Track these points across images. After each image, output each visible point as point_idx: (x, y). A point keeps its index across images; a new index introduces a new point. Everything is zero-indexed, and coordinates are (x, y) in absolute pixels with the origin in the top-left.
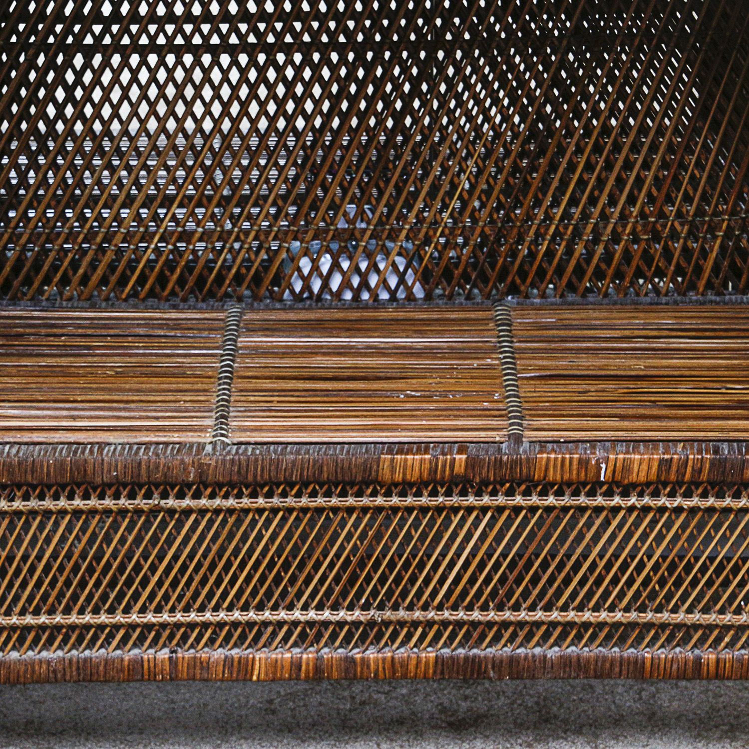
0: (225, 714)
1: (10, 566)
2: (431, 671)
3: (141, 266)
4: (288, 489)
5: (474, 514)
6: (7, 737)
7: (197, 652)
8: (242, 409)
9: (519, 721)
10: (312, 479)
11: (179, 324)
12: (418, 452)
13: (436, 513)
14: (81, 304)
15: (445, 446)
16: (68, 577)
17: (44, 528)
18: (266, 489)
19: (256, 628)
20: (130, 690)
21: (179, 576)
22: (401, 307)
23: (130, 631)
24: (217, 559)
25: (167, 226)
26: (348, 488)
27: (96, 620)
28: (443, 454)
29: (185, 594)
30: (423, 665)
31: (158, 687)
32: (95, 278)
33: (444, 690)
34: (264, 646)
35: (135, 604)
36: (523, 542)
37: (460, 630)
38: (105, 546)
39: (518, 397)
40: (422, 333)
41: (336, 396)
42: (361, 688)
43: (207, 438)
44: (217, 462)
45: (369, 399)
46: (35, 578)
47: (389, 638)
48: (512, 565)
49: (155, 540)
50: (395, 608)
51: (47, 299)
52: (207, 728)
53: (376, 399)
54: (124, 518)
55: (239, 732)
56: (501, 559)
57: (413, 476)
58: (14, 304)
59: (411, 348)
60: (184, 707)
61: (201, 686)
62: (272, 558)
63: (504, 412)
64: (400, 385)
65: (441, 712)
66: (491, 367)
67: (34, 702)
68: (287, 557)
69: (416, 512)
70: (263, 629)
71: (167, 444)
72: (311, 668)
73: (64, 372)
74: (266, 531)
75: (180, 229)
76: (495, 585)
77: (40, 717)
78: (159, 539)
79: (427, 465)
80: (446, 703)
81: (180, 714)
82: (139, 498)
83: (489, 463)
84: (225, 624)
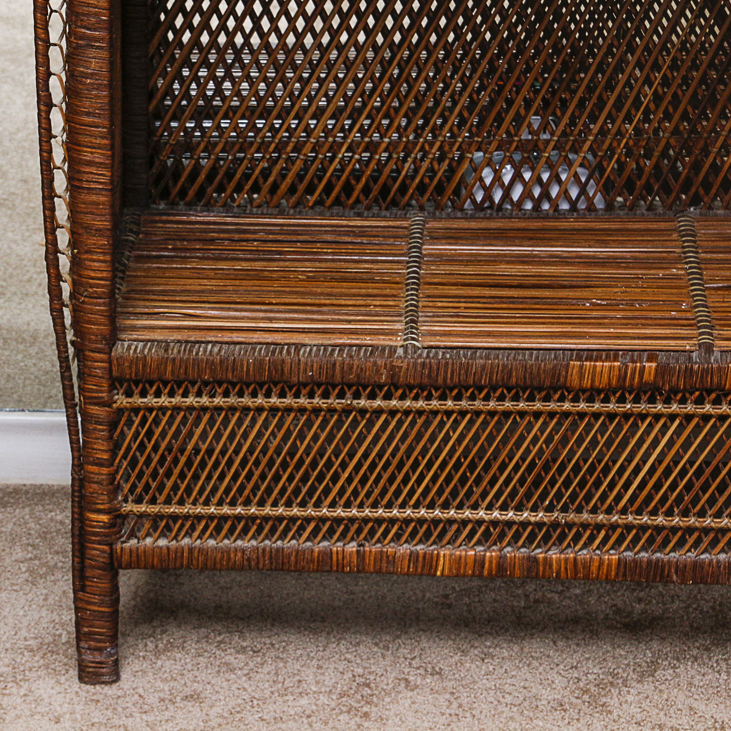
0: (402, 606)
1: (210, 458)
2: (613, 573)
3: (328, 175)
4: (476, 392)
5: (662, 421)
6: (199, 620)
7: (384, 546)
8: (430, 314)
9: (695, 625)
10: (500, 383)
11: (364, 232)
12: (607, 359)
13: (622, 420)
14: (270, 211)
15: (635, 354)
16: (263, 470)
17: (242, 424)
18: (456, 391)
19: (441, 525)
20: (309, 580)
21: (368, 474)
22: (582, 217)
23: (320, 524)
24: (405, 458)
25: (355, 137)
26: (536, 393)
27: (288, 513)
28: (633, 361)
29: (373, 491)
30: (605, 567)
31: (337, 578)
32: (284, 187)
33: (617, 592)
34: (448, 543)
35: (326, 499)
36: (711, 450)
37: (644, 534)
38: (298, 443)
39: (707, 307)
40: (604, 243)
41: (522, 303)
42: (534, 587)
43: (398, 341)
44: (408, 365)
45: (555, 307)
46: (233, 470)
47: (572, 539)
48: (699, 473)
49: (346, 438)
50: (579, 510)
51: (239, 206)
52: (386, 619)
53: (562, 307)
54: (317, 417)
55: (418, 625)
56: (688, 466)
57: (602, 382)
58: (208, 211)
59: (594, 257)
60: (363, 598)
61: (378, 579)
62: (459, 459)
63: (692, 322)
64: (585, 294)
65: (615, 613)
66: (678, 277)
67: (222, 588)
68: (473, 459)
69: (603, 418)
70: (447, 527)
71: (360, 346)
72: (494, 565)
73: (258, 276)
74: (454, 433)
75: (367, 139)
76: (681, 491)
77: (228, 602)
78: (350, 438)
79: (616, 372)
80: (620, 604)
81: (360, 604)
82: (332, 397)
83: (679, 371)
84: (412, 520)
